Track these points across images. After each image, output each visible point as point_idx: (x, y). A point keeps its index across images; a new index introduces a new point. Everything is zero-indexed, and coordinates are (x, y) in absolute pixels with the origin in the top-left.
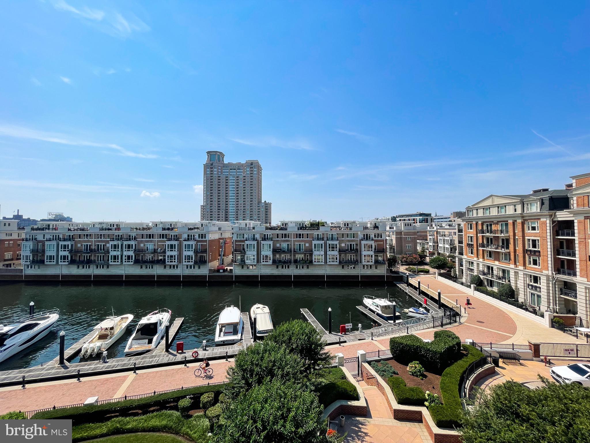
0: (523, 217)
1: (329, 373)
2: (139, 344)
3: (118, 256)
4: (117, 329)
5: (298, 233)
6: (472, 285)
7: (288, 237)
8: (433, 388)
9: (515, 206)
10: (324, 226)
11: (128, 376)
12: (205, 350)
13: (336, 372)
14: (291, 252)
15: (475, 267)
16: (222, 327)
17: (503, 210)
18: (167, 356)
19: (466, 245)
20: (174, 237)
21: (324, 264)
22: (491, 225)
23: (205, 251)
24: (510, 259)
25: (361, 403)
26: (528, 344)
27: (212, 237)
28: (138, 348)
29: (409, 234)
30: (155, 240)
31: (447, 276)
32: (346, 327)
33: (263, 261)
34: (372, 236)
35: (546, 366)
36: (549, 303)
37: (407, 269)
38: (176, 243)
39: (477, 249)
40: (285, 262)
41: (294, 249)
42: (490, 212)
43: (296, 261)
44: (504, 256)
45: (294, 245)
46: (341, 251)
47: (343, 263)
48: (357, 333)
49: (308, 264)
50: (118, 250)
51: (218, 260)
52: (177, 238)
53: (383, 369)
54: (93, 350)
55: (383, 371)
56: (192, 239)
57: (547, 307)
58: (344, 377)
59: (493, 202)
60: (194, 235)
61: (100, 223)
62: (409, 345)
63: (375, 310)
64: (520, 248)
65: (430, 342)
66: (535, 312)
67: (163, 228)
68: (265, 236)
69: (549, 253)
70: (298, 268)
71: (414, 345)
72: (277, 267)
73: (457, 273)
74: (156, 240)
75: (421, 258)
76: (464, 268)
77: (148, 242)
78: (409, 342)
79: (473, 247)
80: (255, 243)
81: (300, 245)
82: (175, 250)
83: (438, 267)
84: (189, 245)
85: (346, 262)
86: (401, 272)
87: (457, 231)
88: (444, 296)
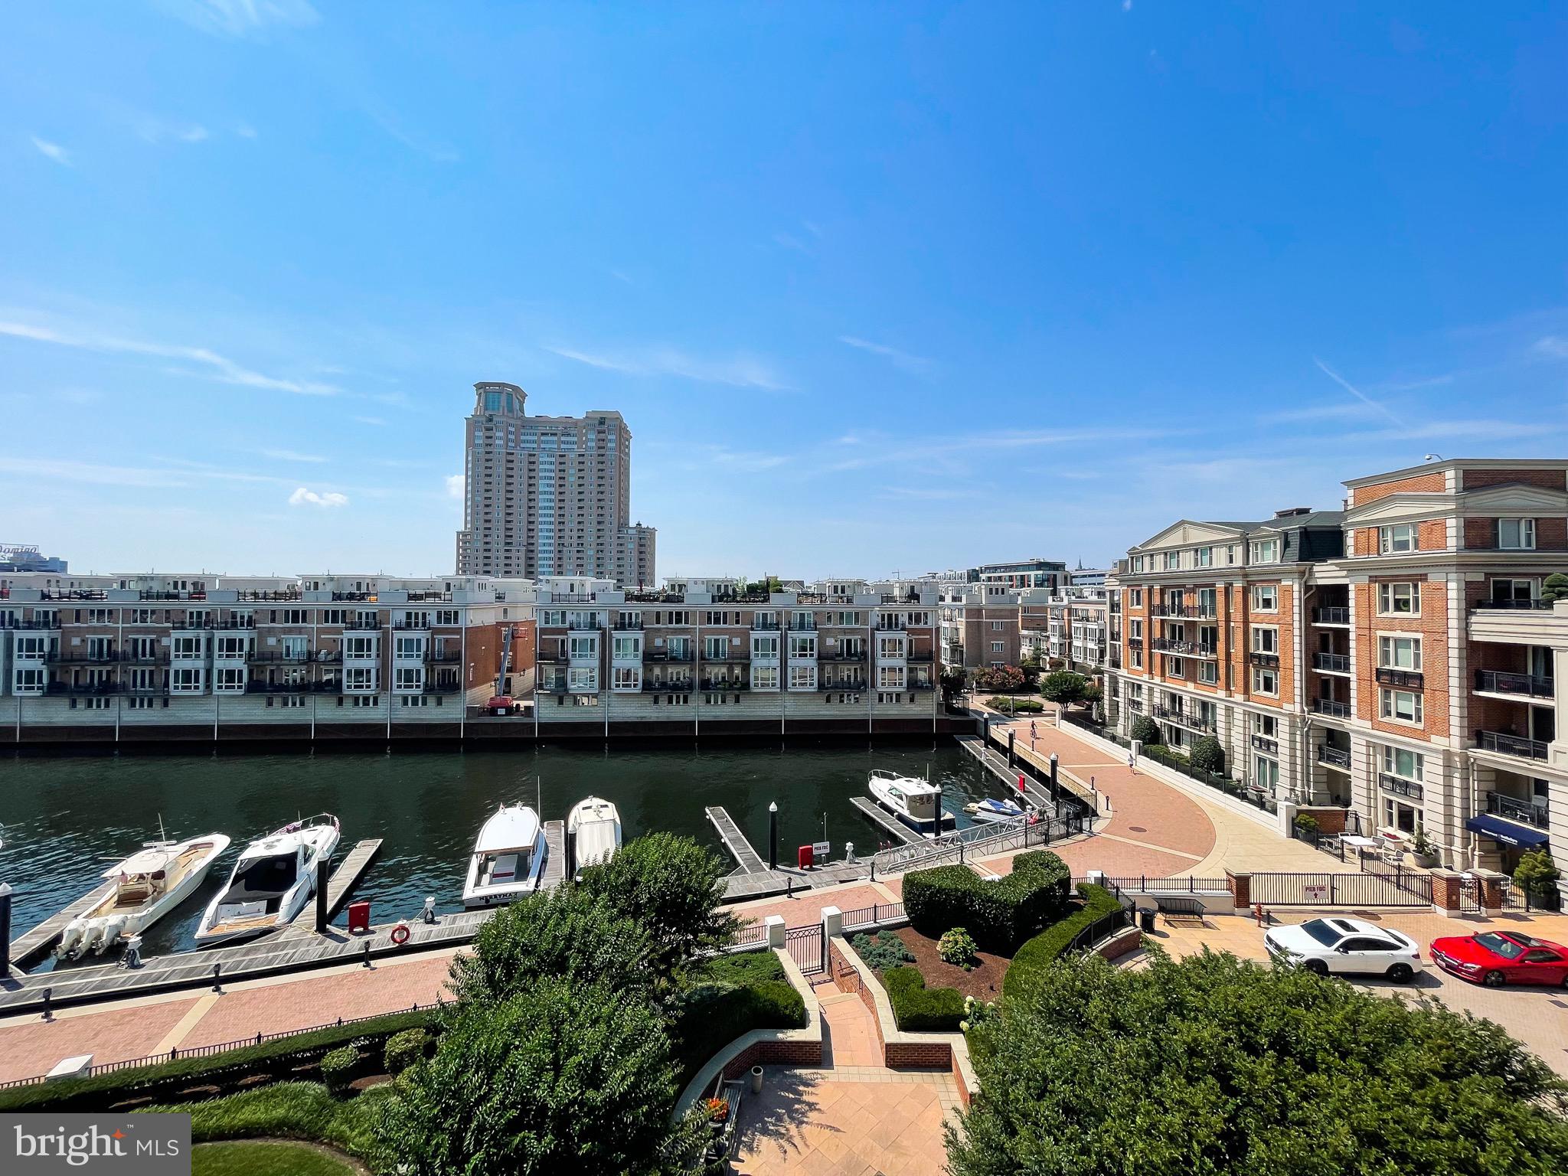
0: (1246, 575)
1: (745, 967)
2: (239, 914)
3: (197, 672)
4: (175, 878)
5: (713, 610)
6: (1133, 742)
7: (686, 622)
8: (992, 988)
9: (1230, 548)
10: (781, 591)
11: (197, 1000)
12: (432, 922)
13: (762, 962)
14: (693, 659)
15: (1144, 698)
16: (487, 860)
17: (1206, 558)
18: (320, 943)
19: (1126, 643)
20: (367, 617)
21: (779, 690)
22: (1180, 594)
23: (456, 658)
24: (1218, 678)
25: (811, 1033)
26: (1225, 877)
27: (474, 618)
28: (237, 925)
29: (1002, 613)
30: (312, 626)
31: (1083, 720)
32: (815, 852)
33: (618, 686)
34: (904, 619)
35: (1259, 926)
36: (1293, 779)
37: (988, 704)
38: (373, 635)
39: (1150, 655)
40: (676, 688)
41: (702, 653)
42: (1178, 561)
43: (705, 685)
44: (1205, 669)
45: (702, 641)
46: (823, 658)
47: (827, 689)
48: (841, 864)
49: (737, 692)
50: (198, 656)
51: (493, 683)
52: (374, 622)
53: (881, 951)
54: (99, 937)
55: (880, 955)
56: (420, 625)
57: (1291, 789)
58: (780, 974)
59: (1185, 539)
60: (424, 615)
61: (142, 579)
62: (945, 889)
63: (895, 807)
64: (1237, 651)
65: (997, 880)
66: (1261, 804)
67: (334, 594)
68: (624, 619)
69: (1297, 662)
70: (712, 703)
71: (957, 890)
72: (656, 701)
73: (1107, 712)
74: (314, 626)
75: (1026, 677)
76: (1121, 699)
77: (289, 631)
78: (948, 884)
79: (1142, 649)
80: (596, 635)
81: (717, 641)
82: (369, 656)
83: (1062, 699)
84: (409, 641)
85: (835, 687)
86: (972, 711)
87: (1107, 608)
88: (1066, 769)
